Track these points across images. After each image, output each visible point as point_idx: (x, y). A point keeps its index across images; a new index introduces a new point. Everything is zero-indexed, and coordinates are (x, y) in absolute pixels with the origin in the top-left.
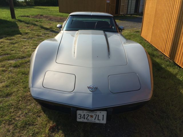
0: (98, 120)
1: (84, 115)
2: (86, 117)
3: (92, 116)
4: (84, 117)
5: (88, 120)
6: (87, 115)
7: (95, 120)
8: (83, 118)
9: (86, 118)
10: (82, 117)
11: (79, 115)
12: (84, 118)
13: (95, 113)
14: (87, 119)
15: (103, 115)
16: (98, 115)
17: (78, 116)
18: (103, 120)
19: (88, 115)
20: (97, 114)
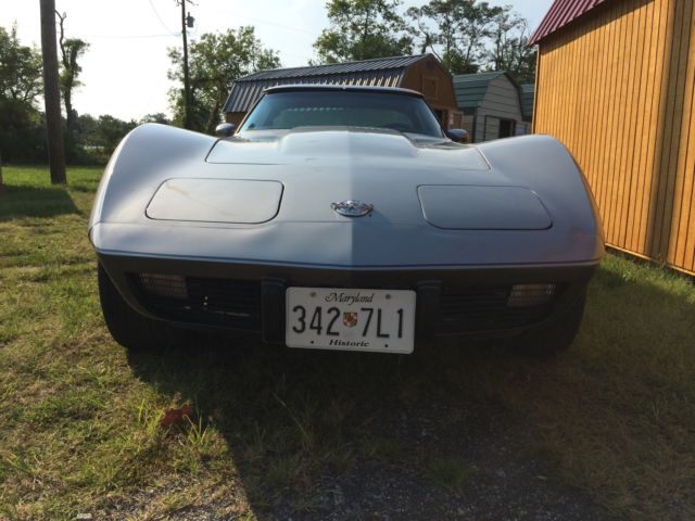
0: (379, 335)
1: (319, 310)
2: (326, 319)
3: (351, 319)
4: (316, 324)
5: (335, 338)
6: (329, 311)
7: (365, 340)
8: (312, 327)
9: (325, 325)
10: (308, 320)
11: (295, 310)
12: (319, 329)
13: (367, 300)
14: (329, 333)
15: (400, 312)
16: (380, 311)
17: (292, 319)
18: (400, 335)
19: (334, 313)
20: (374, 305)
